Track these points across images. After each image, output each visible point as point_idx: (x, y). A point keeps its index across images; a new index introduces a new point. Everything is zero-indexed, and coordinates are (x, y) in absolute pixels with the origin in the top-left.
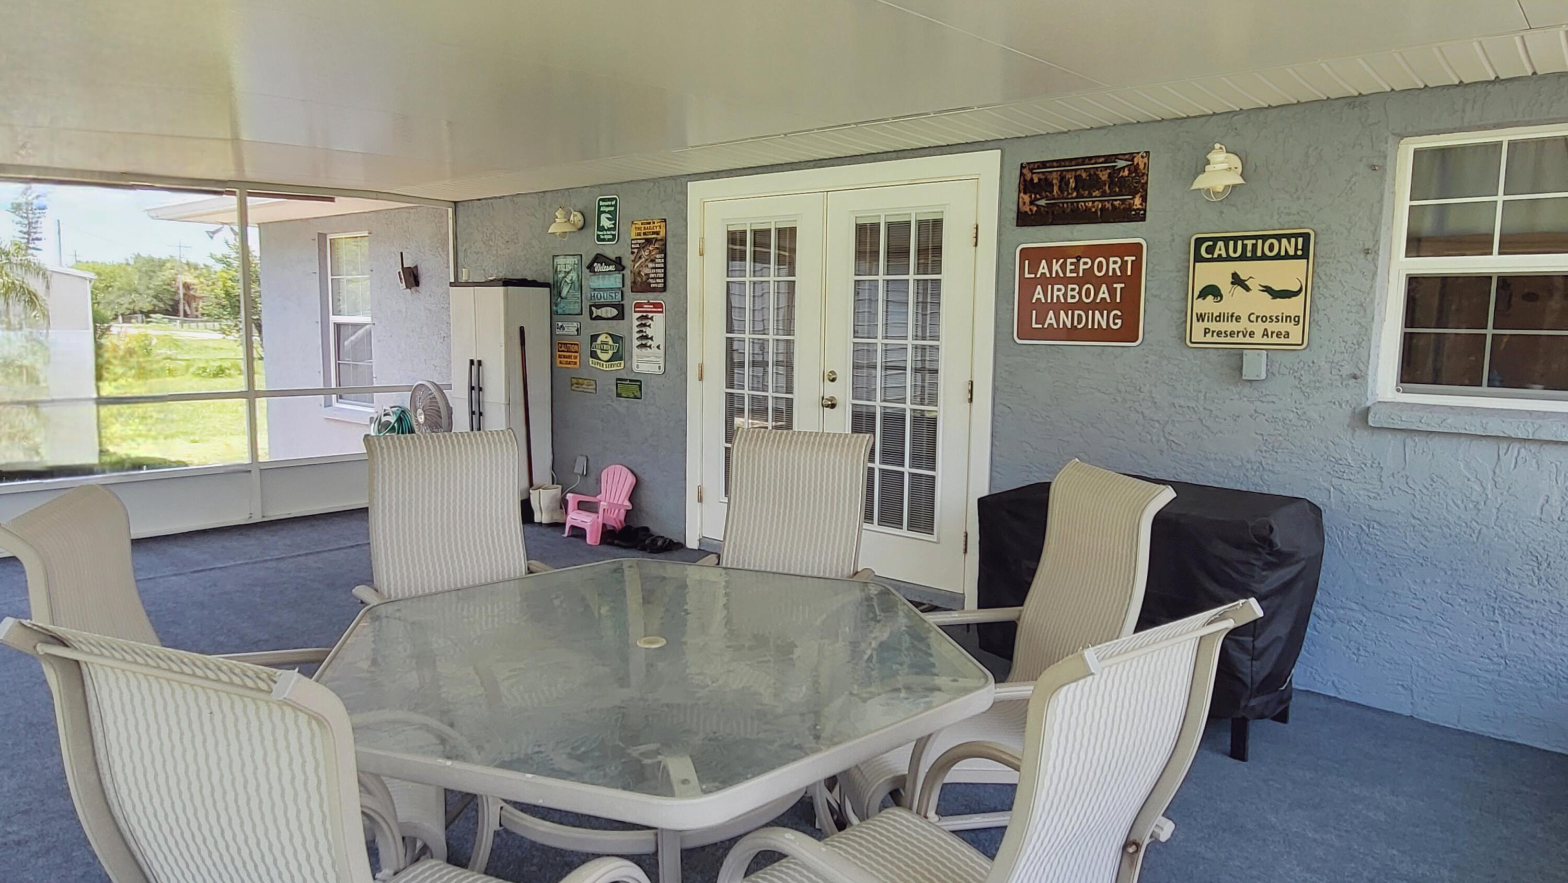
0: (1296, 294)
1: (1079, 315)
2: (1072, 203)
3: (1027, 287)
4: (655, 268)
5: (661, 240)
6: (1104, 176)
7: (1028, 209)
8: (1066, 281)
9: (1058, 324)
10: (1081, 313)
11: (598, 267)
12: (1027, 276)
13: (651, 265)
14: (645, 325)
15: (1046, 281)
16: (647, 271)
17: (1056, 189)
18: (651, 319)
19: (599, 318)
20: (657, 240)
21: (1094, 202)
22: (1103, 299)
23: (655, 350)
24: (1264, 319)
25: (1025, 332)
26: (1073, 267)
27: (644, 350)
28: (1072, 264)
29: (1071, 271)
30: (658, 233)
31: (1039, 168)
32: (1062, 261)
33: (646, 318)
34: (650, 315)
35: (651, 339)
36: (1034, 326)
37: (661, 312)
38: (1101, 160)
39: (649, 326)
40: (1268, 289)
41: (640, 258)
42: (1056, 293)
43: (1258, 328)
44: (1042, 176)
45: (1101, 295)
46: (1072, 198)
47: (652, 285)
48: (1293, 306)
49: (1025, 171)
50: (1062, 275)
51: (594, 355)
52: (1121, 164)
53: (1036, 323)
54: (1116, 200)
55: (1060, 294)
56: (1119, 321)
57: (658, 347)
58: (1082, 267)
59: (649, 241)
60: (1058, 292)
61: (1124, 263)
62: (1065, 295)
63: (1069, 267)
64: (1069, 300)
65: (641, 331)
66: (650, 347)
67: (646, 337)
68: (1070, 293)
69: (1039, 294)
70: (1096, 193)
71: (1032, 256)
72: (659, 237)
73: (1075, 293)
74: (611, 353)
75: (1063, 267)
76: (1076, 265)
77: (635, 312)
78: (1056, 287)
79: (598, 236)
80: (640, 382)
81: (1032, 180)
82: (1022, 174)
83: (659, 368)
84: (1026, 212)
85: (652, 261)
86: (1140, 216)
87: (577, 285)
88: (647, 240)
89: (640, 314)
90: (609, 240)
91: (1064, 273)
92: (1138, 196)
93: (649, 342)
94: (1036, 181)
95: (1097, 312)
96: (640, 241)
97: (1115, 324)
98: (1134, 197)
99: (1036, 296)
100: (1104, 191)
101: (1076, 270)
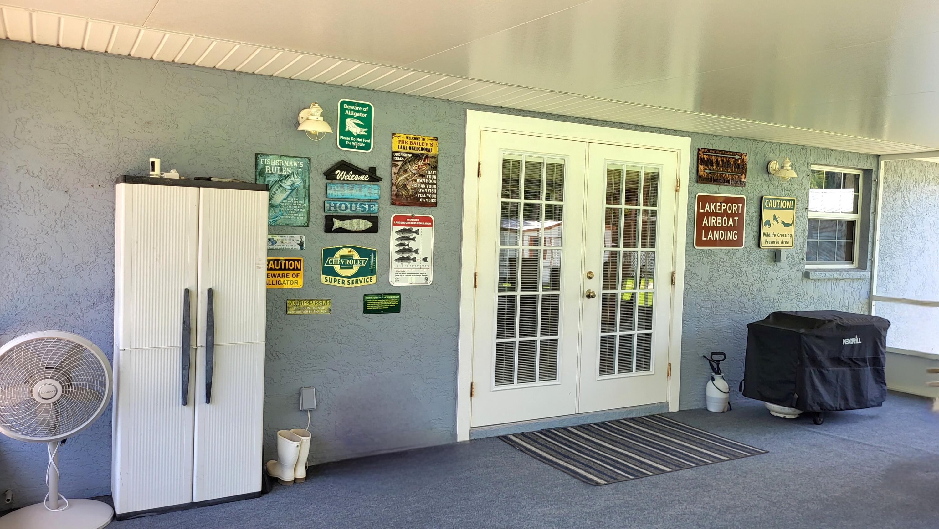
0: (791, 225)
1: (722, 233)
2: (721, 174)
3: (700, 217)
4: (426, 183)
5: (433, 157)
6: (732, 161)
7: (703, 174)
8: (716, 215)
9: (713, 238)
10: (722, 232)
11: (340, 175)
12: (700, 211)
13: (420, 180)
14: (408, 238)
15: (709, 214)
16: (415, 185)
17: (714, 165)
18: (417, 232)
19: (341, 230)
20: (427, 156)
21: (729, 174)
22: (731, 225)
23: (420, 262)
24: (782, 235)
25: (700, 243)
26: (719, 208)
27: (405, 264)
28: (719, 206)
29: (719, 210)
30: (429, 150)
31: (706, 152)
32: (715, 204)
33: (410, 231)
34: (415, 229)
35: (416, 252)
36: (703, 239)
37: (431, 226)
38: (731, 153)
39: (414, 239)
40: (783, 223)
41: (406, 171)
42: (712, 221)
43: (780, 239)
44: (708, 157)
45: (730, 223)
46: (721, 171)
47: (421, 200)
48: (789, 230)
49: (701, 153)
50: (715, 212)
51: (330, 271)
52: (738, 157)
53: (704, 237)
54: (736, 175)
55: (714, 221)
56: (736, 236)
57: (425, 260)
58: (723, 208)
59: (417, 157)
60: (713, 220)
61: (738, 207)
62: (716, 222)
63: (718, 208)
64: (718, 225)
65: (404, 245)
66: (414, 260)
67: (410, 250)
68: (718, 221)
69: (705, 222)
70: (729, 170)
71: (703, 200)
72: (430, 154)
73: (720, 221)
74: (356, 268)
75: (715, 207)
76: (720, 206)
77: (394, 225)
78: (713, 217)
79: (341, 140)
80: (400, 294)
81: (704, 158)
82: (698, 154)
83: (426, 279)
84: (702, 175)
85: (422, 176)
86: (743, 184)
87: (302, 192)
88: (414, 154)
89: (402, 228)
90: (359, 148)
91: (716, 211)
92: (744, 174)
93: (413, 255)
94: (706, 159)
95: (728, 231)
96: (406, 155)
97: (735, 238)
98: (742, 175)
99: (704, 222)
100: (732, 170)
101: (720, 209)
